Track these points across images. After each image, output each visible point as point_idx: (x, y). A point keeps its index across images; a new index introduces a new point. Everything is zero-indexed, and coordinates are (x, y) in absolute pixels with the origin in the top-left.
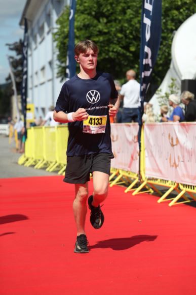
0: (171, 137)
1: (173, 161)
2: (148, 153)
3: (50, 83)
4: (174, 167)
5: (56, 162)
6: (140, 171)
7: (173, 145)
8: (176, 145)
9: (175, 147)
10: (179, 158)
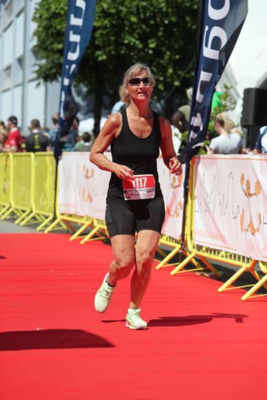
0: (245, 181)
1: (249, 222)
2: (200, 205)
3: (19, 90)
4: (249, 233)
5: (31, 212)
6: (183, 235)
7: (249, 195)
8: (255, 194)
9: (254, 197)
10: (260, 218)
